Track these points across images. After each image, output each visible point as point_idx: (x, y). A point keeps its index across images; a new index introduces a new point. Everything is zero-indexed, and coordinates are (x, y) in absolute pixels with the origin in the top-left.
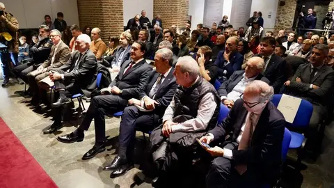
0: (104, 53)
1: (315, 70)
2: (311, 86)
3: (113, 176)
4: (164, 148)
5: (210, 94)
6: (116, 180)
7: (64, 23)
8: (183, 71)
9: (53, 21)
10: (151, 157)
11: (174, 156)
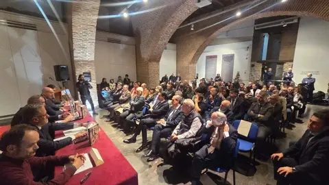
0: (148, 96)
1: (261, 106)
2: (259, 115)
3: (148, 161)
4: (173, 146)
5: (197, 118)
6: (150, 163)
7: (129, 80)
8: (187, 105)
9: (123, 79)
10: (167, 151)
11: (179, 150)
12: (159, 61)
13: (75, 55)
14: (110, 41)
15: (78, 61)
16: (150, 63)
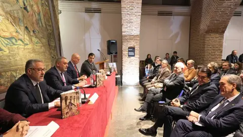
12: (223, 32)
13: (123, 30)
14: (161, 14)
15: (125, 36)
16: (207, 36)
